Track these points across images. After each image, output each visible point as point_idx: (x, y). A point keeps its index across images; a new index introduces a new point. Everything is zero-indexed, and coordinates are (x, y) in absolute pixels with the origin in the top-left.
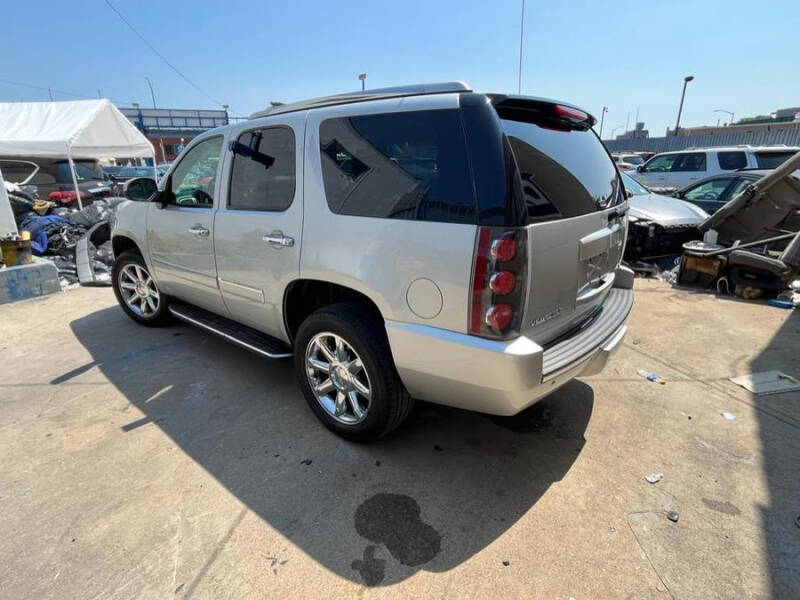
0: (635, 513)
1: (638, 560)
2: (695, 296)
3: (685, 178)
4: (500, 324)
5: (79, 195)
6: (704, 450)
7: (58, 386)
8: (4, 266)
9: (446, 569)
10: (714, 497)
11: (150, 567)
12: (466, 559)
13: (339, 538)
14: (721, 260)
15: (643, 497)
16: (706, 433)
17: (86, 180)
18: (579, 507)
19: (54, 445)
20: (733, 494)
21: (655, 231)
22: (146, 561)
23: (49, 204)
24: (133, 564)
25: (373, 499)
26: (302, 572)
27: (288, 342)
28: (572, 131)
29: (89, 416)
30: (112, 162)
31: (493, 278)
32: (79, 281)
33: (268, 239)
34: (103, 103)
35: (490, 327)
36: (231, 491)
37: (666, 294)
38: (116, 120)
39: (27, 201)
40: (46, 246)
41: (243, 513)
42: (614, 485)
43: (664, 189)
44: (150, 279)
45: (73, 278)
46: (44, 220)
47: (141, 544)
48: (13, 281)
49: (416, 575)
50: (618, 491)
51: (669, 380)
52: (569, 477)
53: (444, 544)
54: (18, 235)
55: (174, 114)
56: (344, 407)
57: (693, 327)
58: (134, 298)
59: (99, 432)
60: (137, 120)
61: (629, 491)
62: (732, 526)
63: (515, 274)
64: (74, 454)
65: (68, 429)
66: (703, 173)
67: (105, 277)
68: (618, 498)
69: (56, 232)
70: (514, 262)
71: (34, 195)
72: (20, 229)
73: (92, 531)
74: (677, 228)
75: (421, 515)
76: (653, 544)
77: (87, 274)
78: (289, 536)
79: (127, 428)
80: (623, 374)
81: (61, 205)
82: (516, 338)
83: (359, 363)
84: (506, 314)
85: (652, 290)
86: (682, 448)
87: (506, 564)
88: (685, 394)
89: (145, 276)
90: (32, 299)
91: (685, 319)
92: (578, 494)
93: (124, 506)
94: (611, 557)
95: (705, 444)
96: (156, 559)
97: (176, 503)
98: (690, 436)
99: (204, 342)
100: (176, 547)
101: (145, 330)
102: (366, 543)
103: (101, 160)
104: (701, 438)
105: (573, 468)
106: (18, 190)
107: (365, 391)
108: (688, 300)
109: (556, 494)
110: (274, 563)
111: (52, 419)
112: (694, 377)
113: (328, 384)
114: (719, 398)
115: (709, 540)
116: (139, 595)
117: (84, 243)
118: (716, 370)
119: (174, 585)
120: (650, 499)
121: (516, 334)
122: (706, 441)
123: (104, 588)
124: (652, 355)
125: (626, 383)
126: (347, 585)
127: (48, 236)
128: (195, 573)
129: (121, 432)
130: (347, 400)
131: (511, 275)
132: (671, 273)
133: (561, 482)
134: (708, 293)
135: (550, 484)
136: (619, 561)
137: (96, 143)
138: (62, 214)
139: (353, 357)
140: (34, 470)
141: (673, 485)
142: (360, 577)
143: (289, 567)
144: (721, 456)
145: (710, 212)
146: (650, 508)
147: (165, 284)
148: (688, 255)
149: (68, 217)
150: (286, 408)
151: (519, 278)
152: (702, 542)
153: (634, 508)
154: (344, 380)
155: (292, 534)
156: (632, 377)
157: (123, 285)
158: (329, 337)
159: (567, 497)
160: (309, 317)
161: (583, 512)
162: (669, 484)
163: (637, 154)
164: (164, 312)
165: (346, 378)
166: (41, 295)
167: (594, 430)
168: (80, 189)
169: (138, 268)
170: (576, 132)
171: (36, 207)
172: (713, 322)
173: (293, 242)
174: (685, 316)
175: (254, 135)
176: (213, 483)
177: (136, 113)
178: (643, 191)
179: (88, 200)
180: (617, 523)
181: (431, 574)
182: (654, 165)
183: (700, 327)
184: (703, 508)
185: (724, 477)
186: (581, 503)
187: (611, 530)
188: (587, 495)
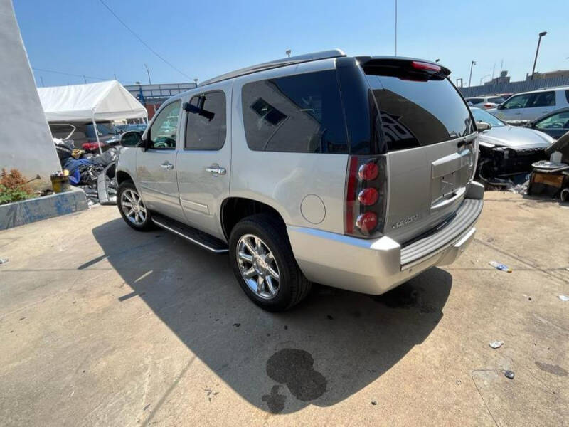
0: (478, 370)
1: (477, 406)
2: (542, 204)
3: (538, 112)
4: (368, 227)
5: (100, 144)
6: (541, 324)
7: (82, 271)
8: (54, 193)
9: (329, 405)
10: (545, 361)
11: (129, 392)
12: (344, 399)
13: (254, 379)
14: (565, 176)
15: (486, 359)
16: (543, 311)
17: (104, 135)
18: (434, 364)
19: (77, 309)
20: (562, 359)
21: (509, 155)
22: (127, 387)
23: (81, 151)
24: (120, 389)
25: (281, 352)
26: (228, 401)
27: (225, 240)
28: (429, 81)
29: (99, 290)
30: (124, 122)
31: (361, 194)
32: (99, 202)
33: (210, 170)
34: (114, 82)
35: (359, 230)
36: (185, 343)
37: (519, 203)
38: (123, 94)
39: (67, 151)
40: (79, 180)
41: (193, 359)
42: (463, 349)
43: (519, 122)
44: (140, 199)
45: (96, 199)
46: (78, 162)
47: (124, 376)
48: (59, 202)
49: (307, 408)
50: (466, 353)
51: (515, 270)
52: (428, 341)
53: (329, 387)
54: (62, 173)
55: (162, 87)
56: (263, 287)
57: (538, 228)
58: (131, 212)
59: (105, 300)
60: (139, 93)
61: (475, 354)
62: (560, 384)
63: (378, 190)
64: (88, 315)
65: (85, 299)
66: (553, 107)
67: (114, 199)
68: (465, 358)
69: (85, 170)
70: (376, 182)
71: (72, 146)
72: (63, 169)
73: (96, 366)
74: (528, 151)
75: (314, 365)
76: (491, 395)
77: (104, 197)
78: (221, 375)
79: (122, 299)
80: (477, 265)
81: (88, 151)
82: (381, 237)
83: (271, 256)
84: (372, 219)
85: (506, 200)
86: (520, 322)
87: (374, 404)
88: (528, 280)
89: (137, 197)
90: (70, 214)
91: (531, 222)
92: (434, 354)
93: (116, 351)
94: (456, 403)
95: (541, 320)
96: (134, 387)
97: (149, 349)
98: (529, 313)
99: (174, 242)
100: (147, 379)
101: (138, 234)
102: (273, 383)
103: (115, 121)
104: (538, 314)
105: (431, 335)
106: (63, 143)
107: (277, 276)
108: (536, 208)
109: (417, 354)
110: (209, 394)
111: (77, 292)
112: (537, 267)
113: (252, 270)
114: (556, 284)
115: (539, 394)
116: (121, 410)
117: (102, 177)
118: (556, 262)
119: (144, 404)
120: (492, 360)
121: (381, 234)
122: (542, 317)
123: (101, 403)
124: (502, 250)
125: (480, 271)
126: (257, 412)
127: (81, 173)
128: (158, 398)
129: (118, 301)
130: (265, 281)
131: (374, 190)
132: (522, 186)
133: (421, 345)
134: (553, 201)
135: (413, 346)
136: (462, 407)
137: (112, 110)
138: (89, 158)
139: (268, 252)
140: (64, 325)
141: (512, 350)
142: (267, 407)
143: (219, 397)
144: (555, 329)
145: (556, 138)
146: (491, 368)
147: (149, 203)
148: (536, 172)
149: (92, 160)
150: (225, 287)
151: (381, 193)
152: (533, 396)
153: (479, 367)
154: (262, 268)
155: (223, 374)
156: (485, 267)
157: (124, 203)
158: (251, 238)
159: (425, 357)
160: (237, 224)
161: (436, 368)
162: (508, 350)
163: (499, 95)
164: (149, 221)
165: (263, 266)
166: (76, 211)
167: (451, 307)
168: (100, 141)
169: (132, 192)
170: (432, 81)
171: (73, 154)
172: (556, 224)
173: (225, 171)
174: (532, 220)
175: (200, 98)
176: (174, 337)
177: (138, 88)
178: (501, 124)
179: (106, 148)
180: (463, 377)
181: (318, 407)
182: (512, 103)
183: (545, 228)
184: (535, 369)
185: (556, 346)
186: (436, 362)
187: (458, 383)
188: (441, 356)
